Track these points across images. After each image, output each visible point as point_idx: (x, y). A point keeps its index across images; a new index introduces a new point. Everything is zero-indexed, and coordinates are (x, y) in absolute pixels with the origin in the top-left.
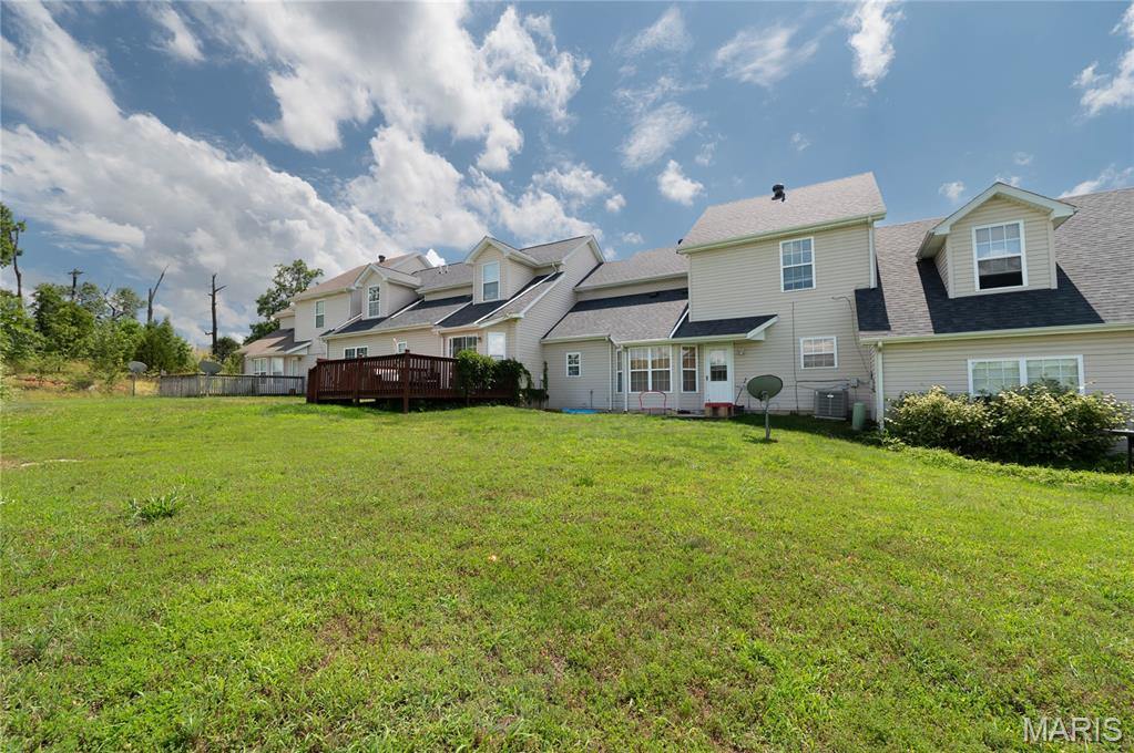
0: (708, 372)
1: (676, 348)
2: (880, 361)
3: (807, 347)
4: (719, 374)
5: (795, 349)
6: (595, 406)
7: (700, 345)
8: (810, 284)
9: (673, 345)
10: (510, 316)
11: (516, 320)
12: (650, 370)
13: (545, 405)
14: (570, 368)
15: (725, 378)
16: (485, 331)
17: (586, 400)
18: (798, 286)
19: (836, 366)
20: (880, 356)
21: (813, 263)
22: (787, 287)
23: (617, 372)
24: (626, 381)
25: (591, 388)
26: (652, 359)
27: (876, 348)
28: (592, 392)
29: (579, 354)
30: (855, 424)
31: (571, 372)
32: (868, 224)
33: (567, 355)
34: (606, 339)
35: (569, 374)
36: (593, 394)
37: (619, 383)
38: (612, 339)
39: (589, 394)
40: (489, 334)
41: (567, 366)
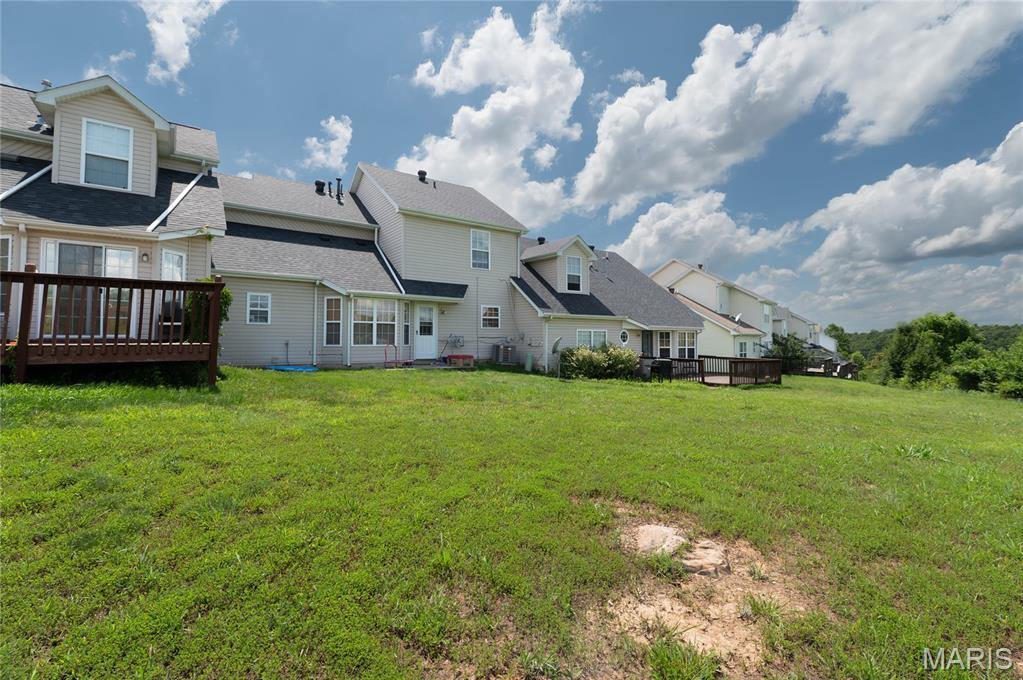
0: (417, 328)
1: (401, 303)
4: (426, 329)
5: (478, 313)
6: (293, 359)
7: (413, 302)
8: (487, 266)
9: (399, 300)
10: (206, 231)
11: (209, 238)
12: (374, 323)
14: (252, 312)
15: (430, 333)
16: (159, 246)
17: (278, 353)
18: (480, 266)
20: (547, 325)
21: (489, 251)
22: (474, 265)
23: (326, 322)
24: (348, 333)
25: (287, 338)
26: (376, 311)
27: (547, 319)
28: (287, 344)
29: (269, 295)
30: (528, 367)
31: (253, 317)
32: (518, 235)
33: (249, 294)
34: (318, 282)
35: (250, 321)
36: (290, 346)
37: (328, 335)
38: (325, 283)
39: (283, 346)
40: (164, 251)
41: (249, 309)
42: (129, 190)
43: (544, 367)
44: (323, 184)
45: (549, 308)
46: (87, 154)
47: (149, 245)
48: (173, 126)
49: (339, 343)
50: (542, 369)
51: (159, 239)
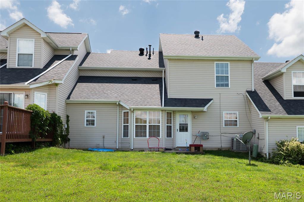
0: (178, 127)
1: (164, 112)
2: (267, 125)
3: (226, 116)
4: (184, 128)
5: (221, 117)
6: (106, 146)
7: (174, 112)
8: (227, 85)
9: (162, 111)
10: (53, 82)
11: (57, 85)
12: (148, 125)
13: (67, 145)
14: (87, 121)
15: (187, 130)
16: (32, 91)
17: (98, 141)
18: (222, 85)
19: (238, 126)
20: (267, 123)
21: (229, 75)
22: (218, 85)
23: (123, 125)
24: (132, 131)
25: (103, 134)
26: (149, 118)
27: (266, 119)
28: (104, 137)
29: (95, 111)
30: (254, 154)
31: (88, 123)
32: (251, 61)
33: (86, 111)
34: (117, 103)
35: (87, 125)
36: (105, 138)
37: (124, 132)
38: (121, 103)
39: (102, 138)
40: (35, 93)
41: (86, 119)
42: (33, 67)
43: (266, 154)
44: (143, 50)
45: (270, 111)
46: (18, 54)
47: (29, 91)
48: (48, 34)
49: (128, 137)
50: (265, 156)
51: (30, 88)
